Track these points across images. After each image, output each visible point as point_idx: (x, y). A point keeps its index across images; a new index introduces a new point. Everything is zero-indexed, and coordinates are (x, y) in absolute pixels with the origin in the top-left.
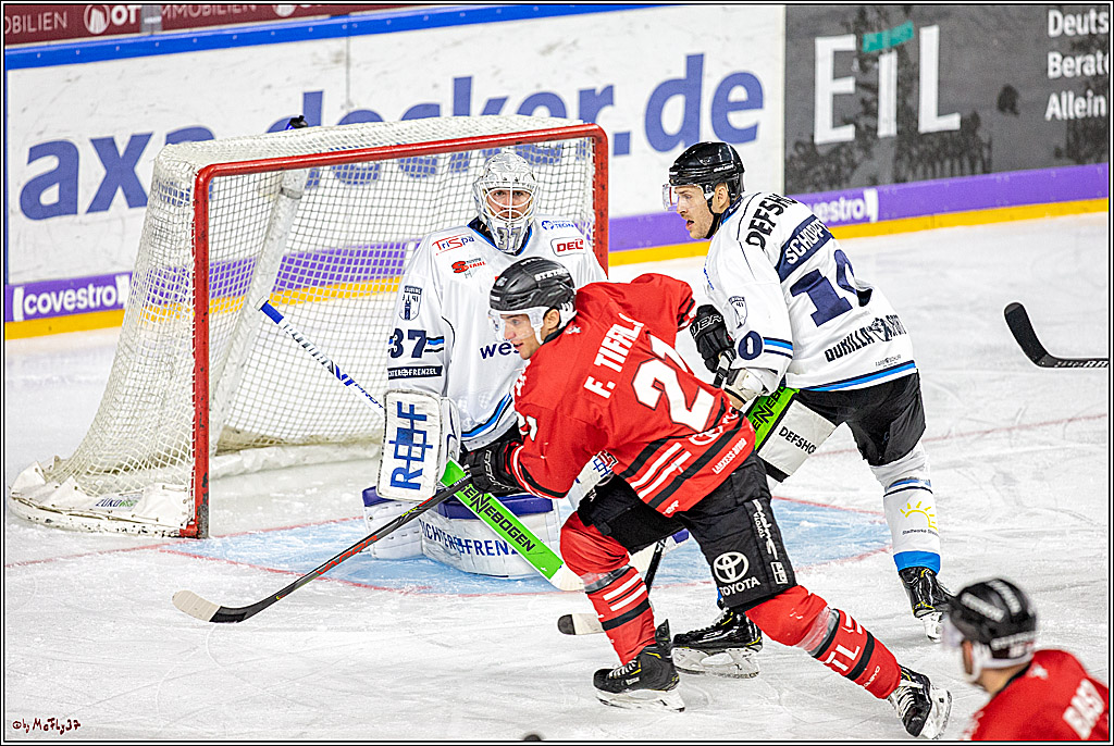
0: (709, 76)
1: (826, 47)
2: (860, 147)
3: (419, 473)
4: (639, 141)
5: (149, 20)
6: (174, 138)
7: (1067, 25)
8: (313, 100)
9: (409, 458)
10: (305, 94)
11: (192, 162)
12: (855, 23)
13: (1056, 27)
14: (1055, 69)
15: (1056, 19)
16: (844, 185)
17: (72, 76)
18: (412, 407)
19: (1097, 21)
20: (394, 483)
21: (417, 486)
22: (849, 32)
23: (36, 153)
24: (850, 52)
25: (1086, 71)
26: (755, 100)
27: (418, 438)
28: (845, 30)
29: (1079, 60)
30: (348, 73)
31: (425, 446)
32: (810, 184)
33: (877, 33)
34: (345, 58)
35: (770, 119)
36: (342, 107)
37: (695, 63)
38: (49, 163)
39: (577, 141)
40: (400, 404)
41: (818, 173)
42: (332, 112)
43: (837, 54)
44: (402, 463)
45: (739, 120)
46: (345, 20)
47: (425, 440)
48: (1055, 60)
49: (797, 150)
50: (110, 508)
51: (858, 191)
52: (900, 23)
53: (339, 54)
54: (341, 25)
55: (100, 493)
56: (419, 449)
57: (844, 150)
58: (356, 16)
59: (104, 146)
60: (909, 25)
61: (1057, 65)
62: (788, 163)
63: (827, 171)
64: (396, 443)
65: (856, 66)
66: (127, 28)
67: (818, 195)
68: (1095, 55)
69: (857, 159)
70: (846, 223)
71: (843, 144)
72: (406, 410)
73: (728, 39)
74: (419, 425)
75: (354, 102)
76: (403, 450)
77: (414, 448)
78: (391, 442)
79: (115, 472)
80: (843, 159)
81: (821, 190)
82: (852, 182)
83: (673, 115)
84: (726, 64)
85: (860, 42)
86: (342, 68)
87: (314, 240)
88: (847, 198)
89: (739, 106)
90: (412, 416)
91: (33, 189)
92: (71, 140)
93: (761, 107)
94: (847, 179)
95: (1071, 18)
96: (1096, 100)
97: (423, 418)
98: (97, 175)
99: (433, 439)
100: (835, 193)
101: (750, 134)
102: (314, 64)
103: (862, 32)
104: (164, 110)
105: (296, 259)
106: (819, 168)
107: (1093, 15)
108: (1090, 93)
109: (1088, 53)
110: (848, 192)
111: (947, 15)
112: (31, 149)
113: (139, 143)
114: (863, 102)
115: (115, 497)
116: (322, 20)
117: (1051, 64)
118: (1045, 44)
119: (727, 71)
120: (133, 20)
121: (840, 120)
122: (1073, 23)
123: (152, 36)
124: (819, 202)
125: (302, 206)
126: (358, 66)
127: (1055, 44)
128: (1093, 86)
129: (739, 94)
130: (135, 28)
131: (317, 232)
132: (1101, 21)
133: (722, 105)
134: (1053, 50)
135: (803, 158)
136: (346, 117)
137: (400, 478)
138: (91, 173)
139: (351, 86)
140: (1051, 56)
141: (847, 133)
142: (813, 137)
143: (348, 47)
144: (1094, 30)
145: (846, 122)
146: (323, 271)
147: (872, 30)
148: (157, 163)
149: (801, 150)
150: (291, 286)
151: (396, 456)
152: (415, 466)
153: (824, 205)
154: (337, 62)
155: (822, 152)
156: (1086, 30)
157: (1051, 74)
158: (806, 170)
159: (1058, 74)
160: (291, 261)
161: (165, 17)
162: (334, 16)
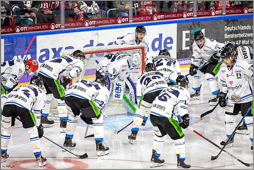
0: (163, 37)
1: (184, 33)
2: (190, 51)
3: (120, 95)
4: (151, 49)
5: (62, 27)
6: (66, 48)
7: (228, 29)
8: (92, 42)
9: (118, 92)
10: (90, 40)
11: (69, 53)
12: (190, 28)
13: (226, 29)
14: (226, 37)
15: (226, 28)
16: (188, 57)
17: (48, 37)
18: (119, 83)
19: (233, 28)
20: (115, 97)
21: (120, 97)
22: (188, 30)
23: (42, 51)
24: (189, 33)
25: (231, 37)
26: (172, 42)
27: (120, 89)
28: (188, 29)
29: (230, 35)
30: (98, 37)
31: (121, 90)
32: (181, 57)
33: (194, 30)
34: (97, 34)
35: (174, 46)
36: (97, 43)
37: (161, 35)
38: (44, 53)
39: (139, 49)
40: (116, 83)
41: (183, 55)
42: (95, 44)
43: (186, 34)
44: (117, 93)
45: (169, 46)
46: (98, 27)
47: (121, 89)
48: (226, 35)
49: (179, 51)
50: (54, 115)
51: (190, 58)
52: (198, 28)
53: (97, 33)
54: (97, 28)
55: (52, 112)
56: (120, 91)
57: (188, 51)
58: (100, 26)
59: (54, 50)
60: (200, 28)
61: (226, 36)
62: (177, 53)
63: (185, 55)
64: (116, 90)
65: (190, 36)
66: (58, 28)
67: (183, 59)
68: (233, 34)
69: (190, 53)
70: (188, 64)
71: (187, 50)
72: (118, 84)
73: (167, 31)
74: (120, 87)
75: (99, 42)
76: (117, 91)
77: (119, 91)
78: (115, 90)
79: (55, 108)
80: (187, 53)
81: (183, 58)
82: (189, 57)
83: (157, 45)
84: (166, 35)
85: (191, 32)
86: (97, 36)
87: (91, 67)
88: (188, 60)
89: (169, 43)
90: (119, 85)
91: (41, 57)
92: (48, 49)
93: (173, 43)
94: (188, 56)
95: (229, 27)
96: (233, 42)
97: (121, 85)
98: (53, 55)
99: (122, 89)
100: (186, 59)
101: (171, 48)
102: (92, 35)
103: (191, 30)
104: (65, 43)
105: (88, 70)
106: (183, 54)
107: (233, 27)
108: (232, 41)
109: (232, 34)
110: (188, 59)
111: (206, 27)
112: (41, 50)
113: (60, 49)
114: (191, 42)
115: (55, 113)
116: (94, 27)
117: (225, 36)
118: (224, 32)
119: (167, 37)
120: (59, 27)
121: (187, 46)
122: (229, 29)
123: (63, 30)
124: (183, 61)
125: (89, 61)
126: (100, 35)
127: (226, 32)
128: (232, 40)
129: (169, 41)
130: (60, 28)
131: (91, 66)
132: (234, 28)
133: (166, 43)
134: (225, 33)
135: (180, 52)
136: (98, 45)
137: (116, 96)
138: (52, 54)
139: (99, 39)
140: (225, 34)
141: (188, 48)
142: (182, 49)
143: (98, 32)
144: (233, 30)
145: (188, 46)
146: (92, 73)
147: (193, 30)
148: (63, 53)
149: (180, 51)
150: (90, 75)
151: (116, 92)
152: (119, 94)
153: (184, 61)
154: (96, 35)
155: (184, 51)
156: (231, 30)
157: (225, 38)
158: (181, 55)
159: (226, 38)
160: (87, 71)
161: (65, 26)
162: (95, 26)
